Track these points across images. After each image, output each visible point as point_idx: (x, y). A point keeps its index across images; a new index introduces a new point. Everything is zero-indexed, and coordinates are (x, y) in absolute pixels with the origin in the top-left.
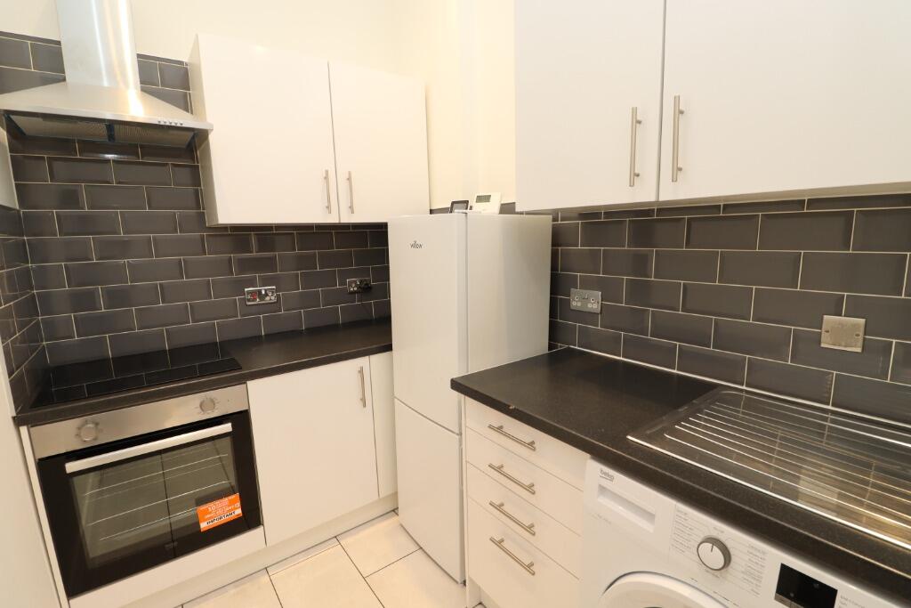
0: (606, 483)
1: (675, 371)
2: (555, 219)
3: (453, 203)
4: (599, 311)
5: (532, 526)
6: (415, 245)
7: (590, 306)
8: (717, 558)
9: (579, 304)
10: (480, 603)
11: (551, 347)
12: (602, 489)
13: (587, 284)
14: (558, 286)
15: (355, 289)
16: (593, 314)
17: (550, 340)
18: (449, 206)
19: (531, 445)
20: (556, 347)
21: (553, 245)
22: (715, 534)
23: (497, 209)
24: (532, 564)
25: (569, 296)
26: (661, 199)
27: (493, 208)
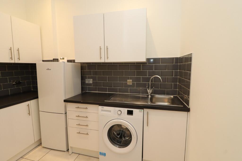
0: (102, 109)
1: (107, 92)
2: (81, 64)
3: (53, 59)
4: (92, 83)
5: (87, 125)
6: (48, 69)
7: (90, 82)
8: (119, 113)
9: (88, 82)
10: (73, 153)
11: (82, 92)
12: (102, 110)
13: (89, 78)
14: (83, 79)
15: (15, 83)
16: (91, 84)
17: (82, 91)
18: (52, 59)
19: (86, 108)
20: (83, 92)
21: (81, 70)
22: (119, 110)
23: (66, 61)
24: (87, 133)
25: (85, 80)
26: (106, 62)
27: (65, 60)
